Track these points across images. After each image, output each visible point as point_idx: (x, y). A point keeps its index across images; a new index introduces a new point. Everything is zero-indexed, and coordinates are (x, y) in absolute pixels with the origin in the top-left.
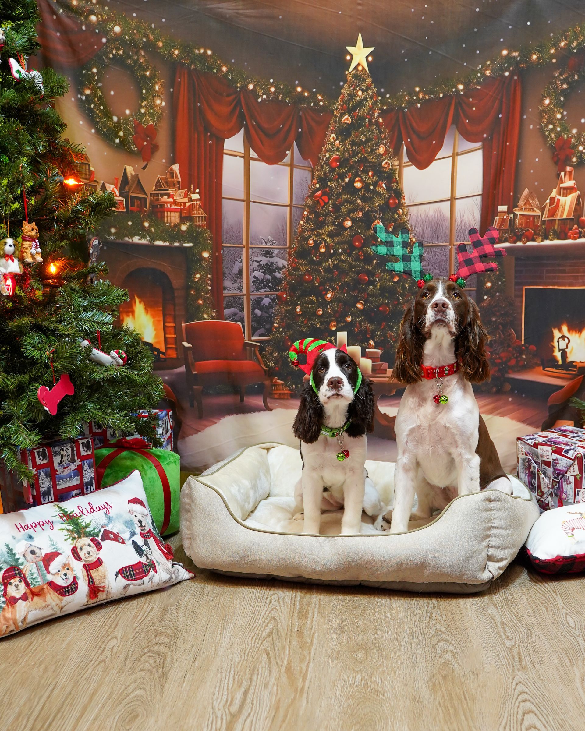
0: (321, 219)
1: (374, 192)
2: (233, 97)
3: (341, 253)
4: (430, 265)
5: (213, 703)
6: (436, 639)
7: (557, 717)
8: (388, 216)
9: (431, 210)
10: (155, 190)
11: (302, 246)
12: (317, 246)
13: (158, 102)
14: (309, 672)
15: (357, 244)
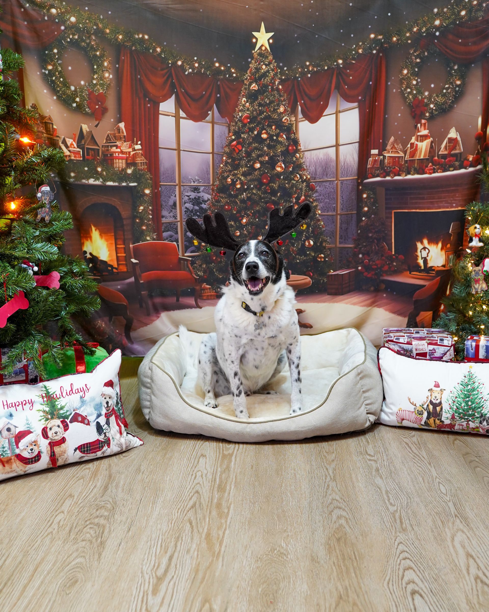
0: (237, 162)
1: (277, 141)
2: (166, 71)
3: (253, 188)
4: (322, 196)
5: (142, 569)
6: (332, 506)
7: (432, 573)
8: (288, 159)
9: (321, 154)
10: (106, 143)
11: (222, 183)
12: (234, 183)
13: (107, 75)
14: (225, 538)
15: (265, 181)
